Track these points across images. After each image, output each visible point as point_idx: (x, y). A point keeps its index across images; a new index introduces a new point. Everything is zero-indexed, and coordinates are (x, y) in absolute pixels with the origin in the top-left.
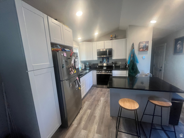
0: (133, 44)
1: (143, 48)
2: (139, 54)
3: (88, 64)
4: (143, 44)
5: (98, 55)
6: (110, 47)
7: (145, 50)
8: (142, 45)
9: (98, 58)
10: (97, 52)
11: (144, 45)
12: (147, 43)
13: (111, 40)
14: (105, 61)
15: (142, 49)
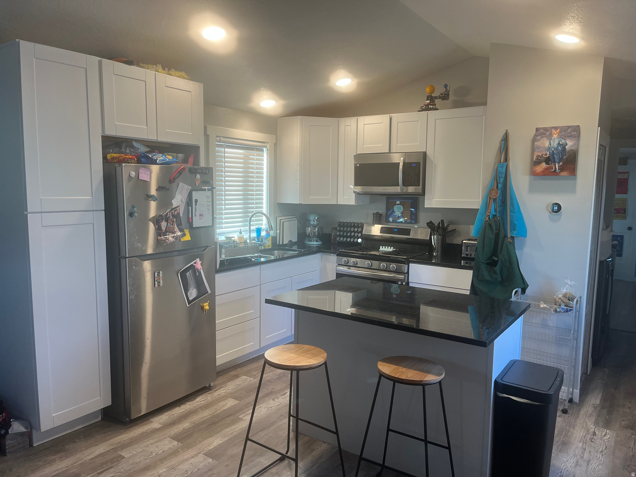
0: (506, 139)
1: (548, 160)
2: (532, 190)
3: (313, 219)
4: (550, 137)
5: (356, 184)
6: (416, 147)
7: (562, 169)
8: (547, 144)
9: (357, 194)
10: (356, 168)
11: (555, 144)
12: (570, 137)
13: (426, 108)
14: (398, 213)
15: (544, 165)
